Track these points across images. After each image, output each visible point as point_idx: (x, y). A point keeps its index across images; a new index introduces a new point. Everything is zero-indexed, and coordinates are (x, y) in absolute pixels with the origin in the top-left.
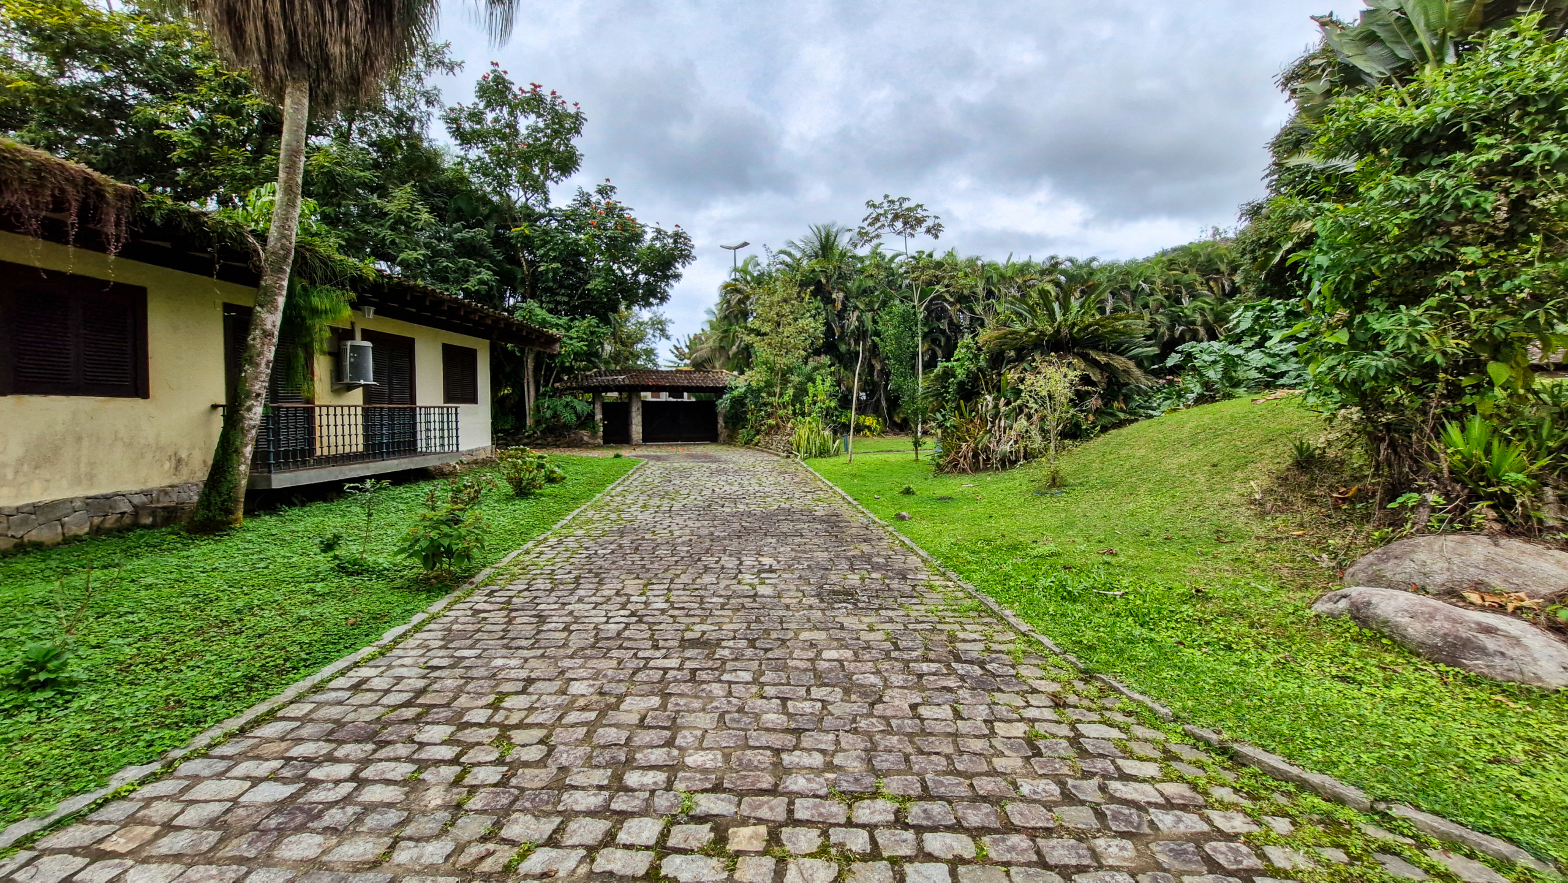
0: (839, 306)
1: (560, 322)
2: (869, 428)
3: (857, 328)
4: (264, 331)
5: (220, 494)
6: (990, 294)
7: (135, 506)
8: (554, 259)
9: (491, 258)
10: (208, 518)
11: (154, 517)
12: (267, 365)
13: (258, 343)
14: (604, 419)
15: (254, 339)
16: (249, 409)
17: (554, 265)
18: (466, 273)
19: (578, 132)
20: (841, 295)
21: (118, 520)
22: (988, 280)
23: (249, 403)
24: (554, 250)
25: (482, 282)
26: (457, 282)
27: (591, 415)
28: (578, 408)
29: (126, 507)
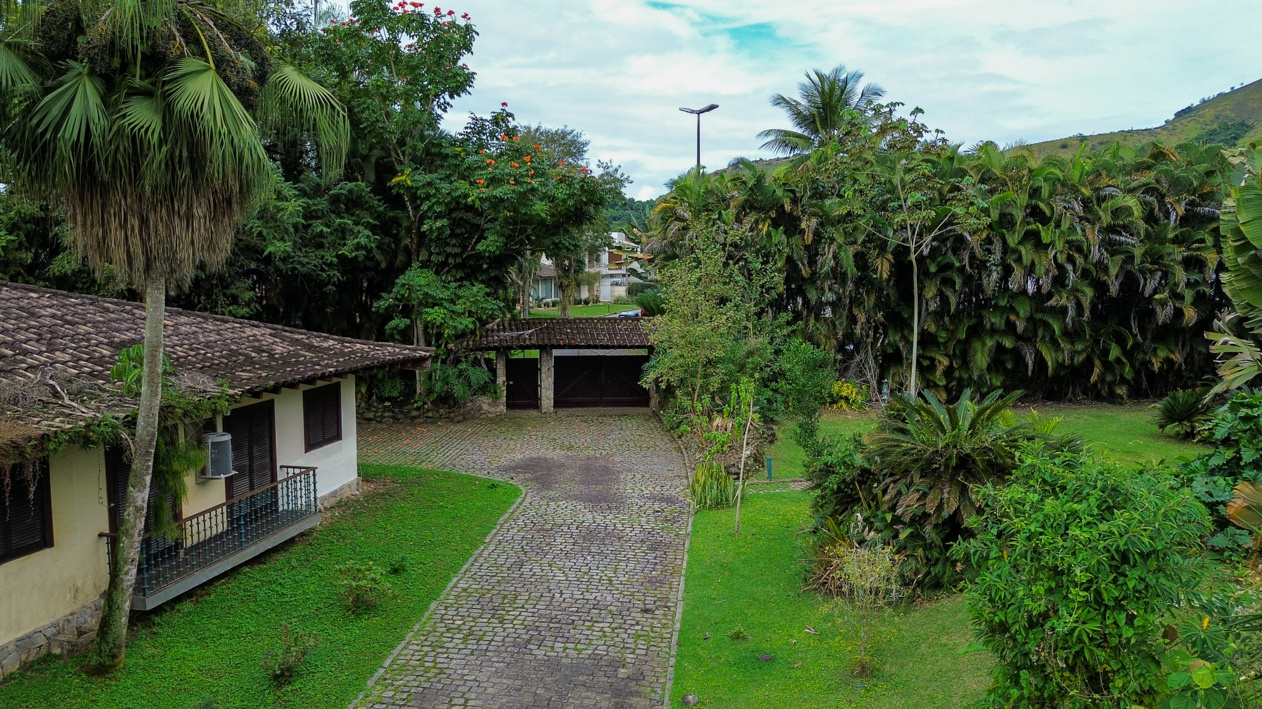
0: (809, 238)
2: (847, 399)
3: (833, 270)
4: (136, 507)
5: (108, 643)
6: (1035, 213)
7: (48, 639)
8: (439, 216)
9: (370, 209)
10: (100, 664)
11: (62, 649)
12: (139, 534)
13: (131, 518)
14: (507, 383)
15: (129, 515)
16: (127, 573)
17: (439, 224)
18: (343, 233)
19: (469, 50)
20: (814, 221)
21: (38, 653)
22: (1035, 192)
23: (126, 569)
24: (438, 203)
25: (358, 247)
26: (333, 245)
27: (492, 380)
29: (42, 641)
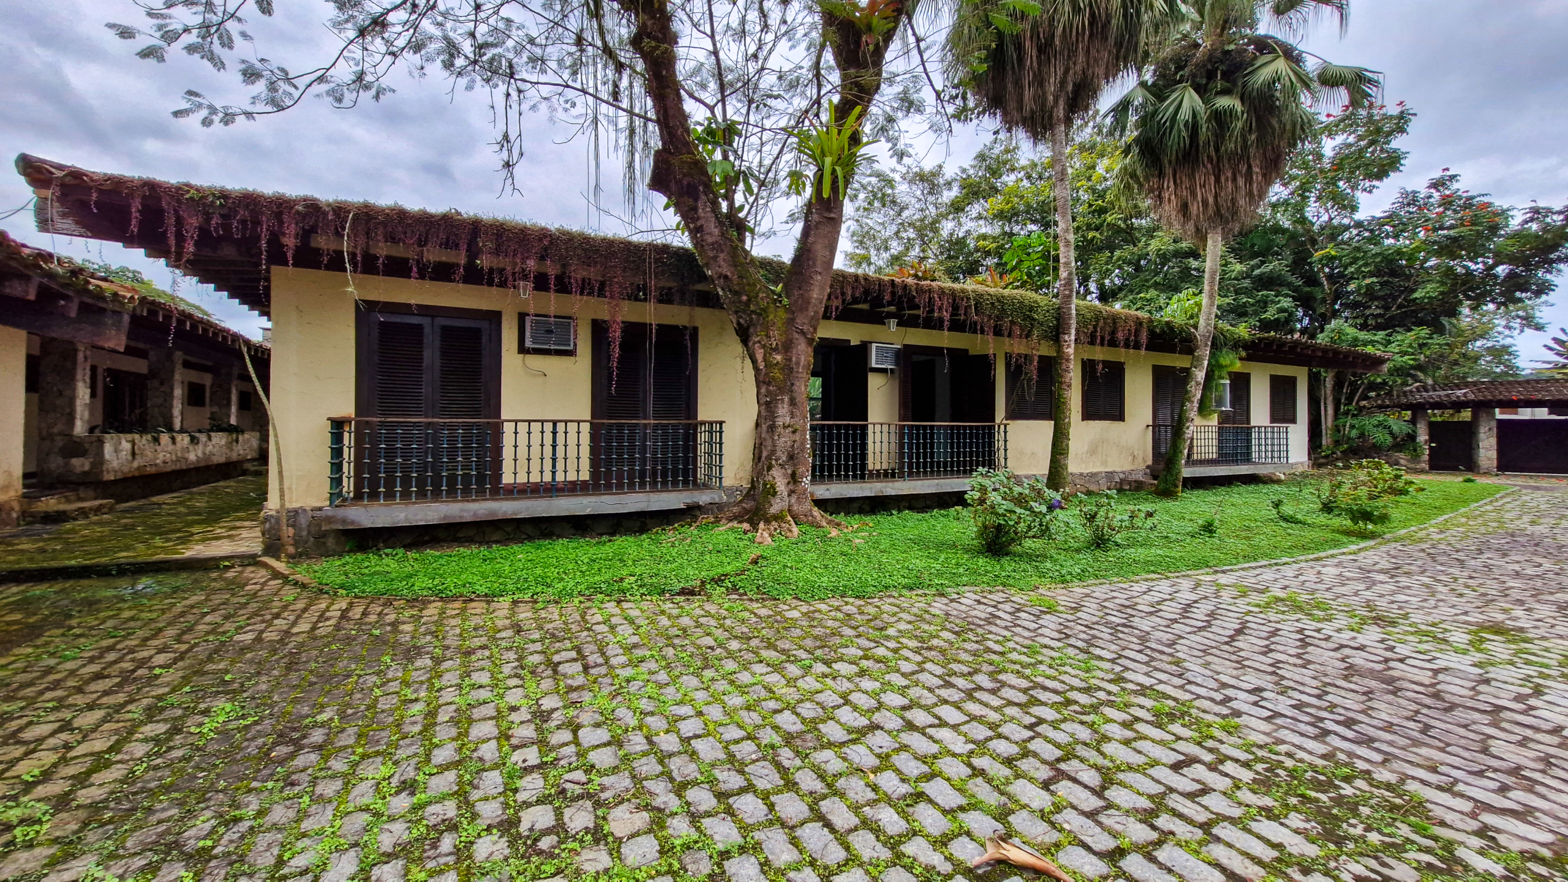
1: (1376, 338)
7: (1121, 479)
8: (1368, 274)
10: (1166, 488)
14: (1431, 440)
17: (1368, 281)
18: (1264, 304)
25: (1282, 310)
27: (1412, 437)
28: (1395, 428)
29: (1117, 479)
